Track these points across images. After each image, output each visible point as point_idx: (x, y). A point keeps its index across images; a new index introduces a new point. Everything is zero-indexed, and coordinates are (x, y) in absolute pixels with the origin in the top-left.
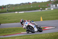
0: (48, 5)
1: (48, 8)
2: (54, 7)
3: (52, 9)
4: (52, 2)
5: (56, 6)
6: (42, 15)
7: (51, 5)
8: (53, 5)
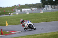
0: (13, 10)
1: (13, 13)
2: (19, 12)
3: (17, 14)
4: (17, 8)
5: (21, 11)
6: (8, 19)
7: (16, 10)
8: (18, 10)
